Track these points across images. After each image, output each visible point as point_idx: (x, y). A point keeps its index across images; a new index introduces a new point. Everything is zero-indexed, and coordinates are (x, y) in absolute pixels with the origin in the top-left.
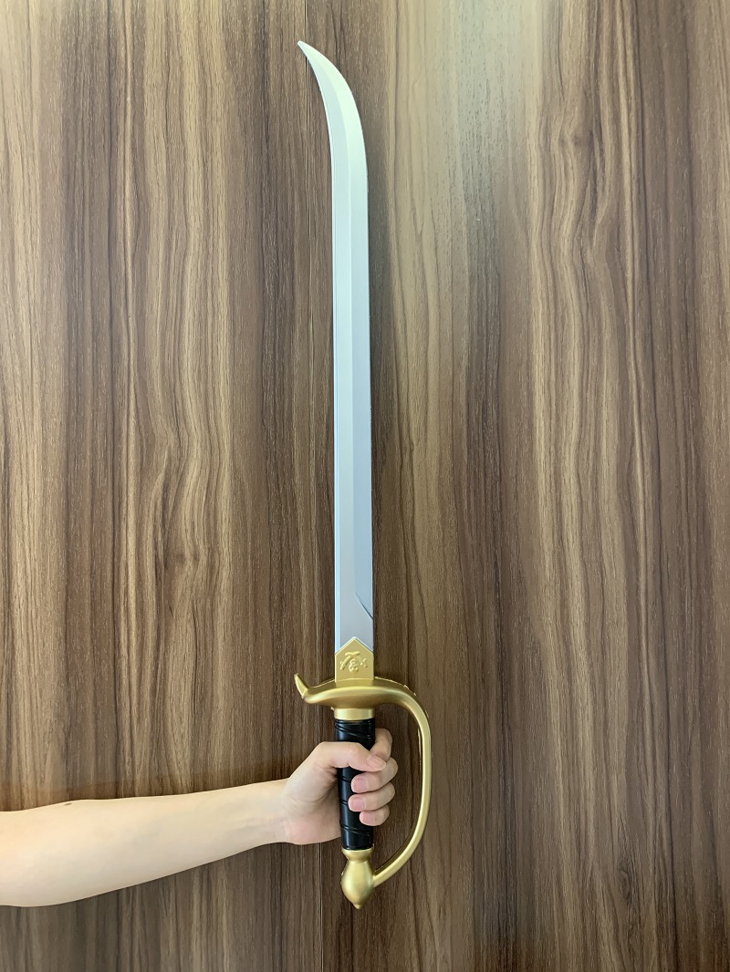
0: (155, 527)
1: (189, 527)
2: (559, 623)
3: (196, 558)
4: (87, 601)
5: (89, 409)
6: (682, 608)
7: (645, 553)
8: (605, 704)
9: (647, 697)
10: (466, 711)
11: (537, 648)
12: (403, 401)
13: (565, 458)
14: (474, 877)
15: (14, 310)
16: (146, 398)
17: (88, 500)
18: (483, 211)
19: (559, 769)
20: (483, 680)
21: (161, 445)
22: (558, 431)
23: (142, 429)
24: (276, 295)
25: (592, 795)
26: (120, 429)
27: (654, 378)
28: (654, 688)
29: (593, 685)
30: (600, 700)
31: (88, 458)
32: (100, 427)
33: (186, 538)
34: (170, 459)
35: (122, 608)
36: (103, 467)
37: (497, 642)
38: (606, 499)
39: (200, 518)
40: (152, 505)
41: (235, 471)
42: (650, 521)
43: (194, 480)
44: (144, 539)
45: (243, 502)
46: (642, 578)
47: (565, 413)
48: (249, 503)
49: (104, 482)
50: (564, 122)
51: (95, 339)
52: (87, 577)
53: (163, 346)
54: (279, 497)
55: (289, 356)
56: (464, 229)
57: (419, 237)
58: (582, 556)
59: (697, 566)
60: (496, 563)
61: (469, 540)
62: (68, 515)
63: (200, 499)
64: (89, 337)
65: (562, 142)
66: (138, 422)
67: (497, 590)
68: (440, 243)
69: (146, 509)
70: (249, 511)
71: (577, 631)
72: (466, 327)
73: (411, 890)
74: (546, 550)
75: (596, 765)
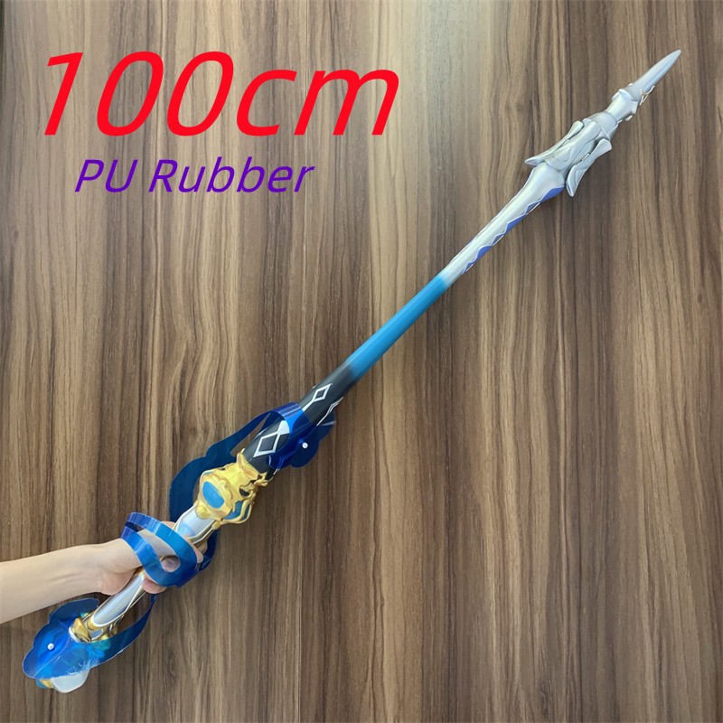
0: (173, 405)
1: (201, 406)
2: (496, 491)
3: (206, 431)
4: (116, 464)
5: (122, 309)
6: (593, 482)
7: (565, 436)
8: (531, 557)
9: (564, 553)
10: (420, 560)
11: (477, 509)
12: (377, 309)
13: (503, 359)
14: (422, 695)
15: (63, 226)
16: (169, 301)
17: (119, 382)
18: (444, 161)
19: (493, 608)
20: (434, 536)
21: (181, 339)
22: (498, 337)
23: (166, 325)
24: (278, 222)
25: (518, 630)
26: (148, 325)
27: (575, 297)
28: (570, 544)
29: (521, 541)
30: (526, 554)
31: (120, 348)
32: (132, 322)
33: (198, 414)
34: (187, 352)
35: (144, 471)
36: (132, 356)
37: (446, 504)
38: (535, 391)
39: (210, 399)
40: (171, 387)
41: (240, 362)
42: (569, 411)
43: (206, 368)
44: (164, 415)
45: (245, 387)
46: (562, 457)
47: (504, 323)
48: (250, 387)
49: (133, 368)
50: (510, 92)
51: (129, 251)
52: (117, 445)
53: (185, 260)
54: (274, 384)
55: (287, 270)
56: (428, 175)
57: (393, 180)
58: (515, 437)
59: (606, 449)
60: (447, 441)
61: (426, 422)
62: (102, 393)
63: (211, 383)
64: (124, 250)
65: (508, 108)
66: (163, 319)
67: (447, 463)
68: (408, 186)
69: (167, 391)
70: (250, 394)
71: (509, 496)
72: (427, 253)
73: (372, 705)
74: (487, 432)
75: (523, 606)
